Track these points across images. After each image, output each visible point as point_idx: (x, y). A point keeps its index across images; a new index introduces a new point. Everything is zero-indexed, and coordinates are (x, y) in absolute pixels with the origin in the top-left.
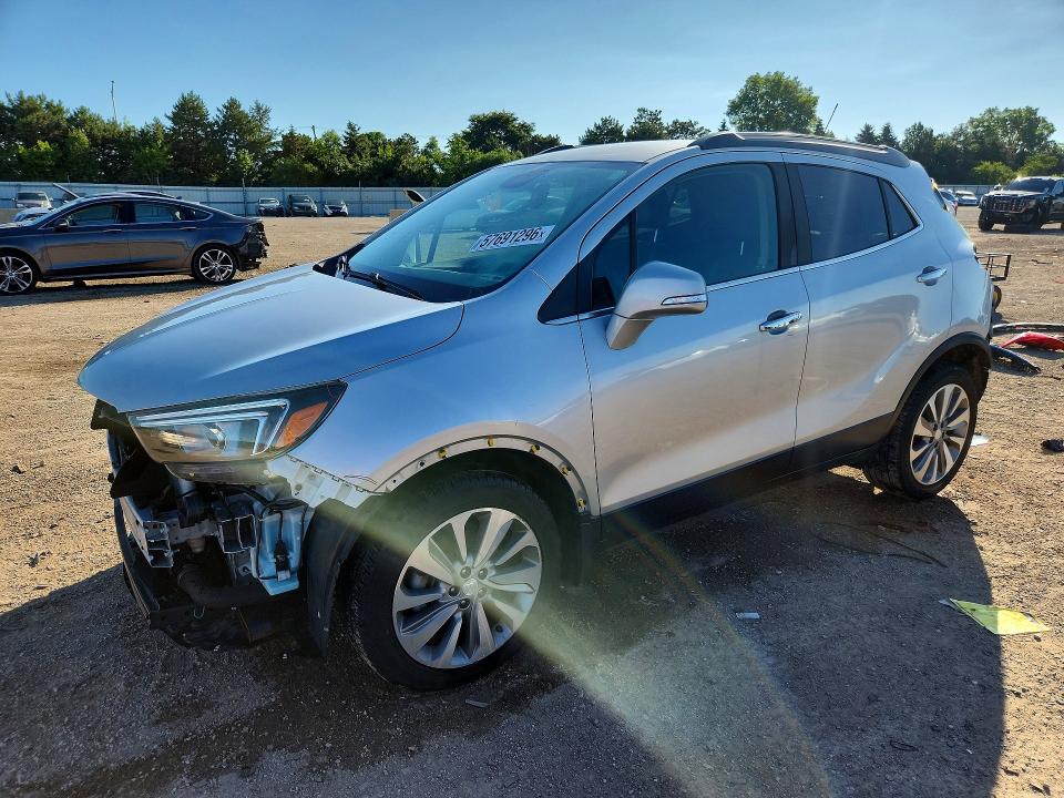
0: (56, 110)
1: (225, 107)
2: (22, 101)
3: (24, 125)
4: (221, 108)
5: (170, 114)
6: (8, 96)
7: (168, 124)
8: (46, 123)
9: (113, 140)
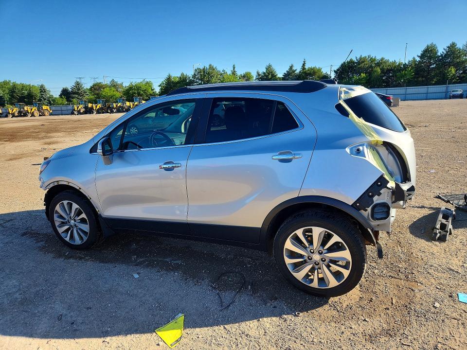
0: (372, 60)
1: (448, 47)
2: (361, 58)
3: (359, 68)
4: (446, 48)
5: (420, 55)
6: (356, 58)
7: (418, 59)
8: (367, 66)
9: (391, 70)
